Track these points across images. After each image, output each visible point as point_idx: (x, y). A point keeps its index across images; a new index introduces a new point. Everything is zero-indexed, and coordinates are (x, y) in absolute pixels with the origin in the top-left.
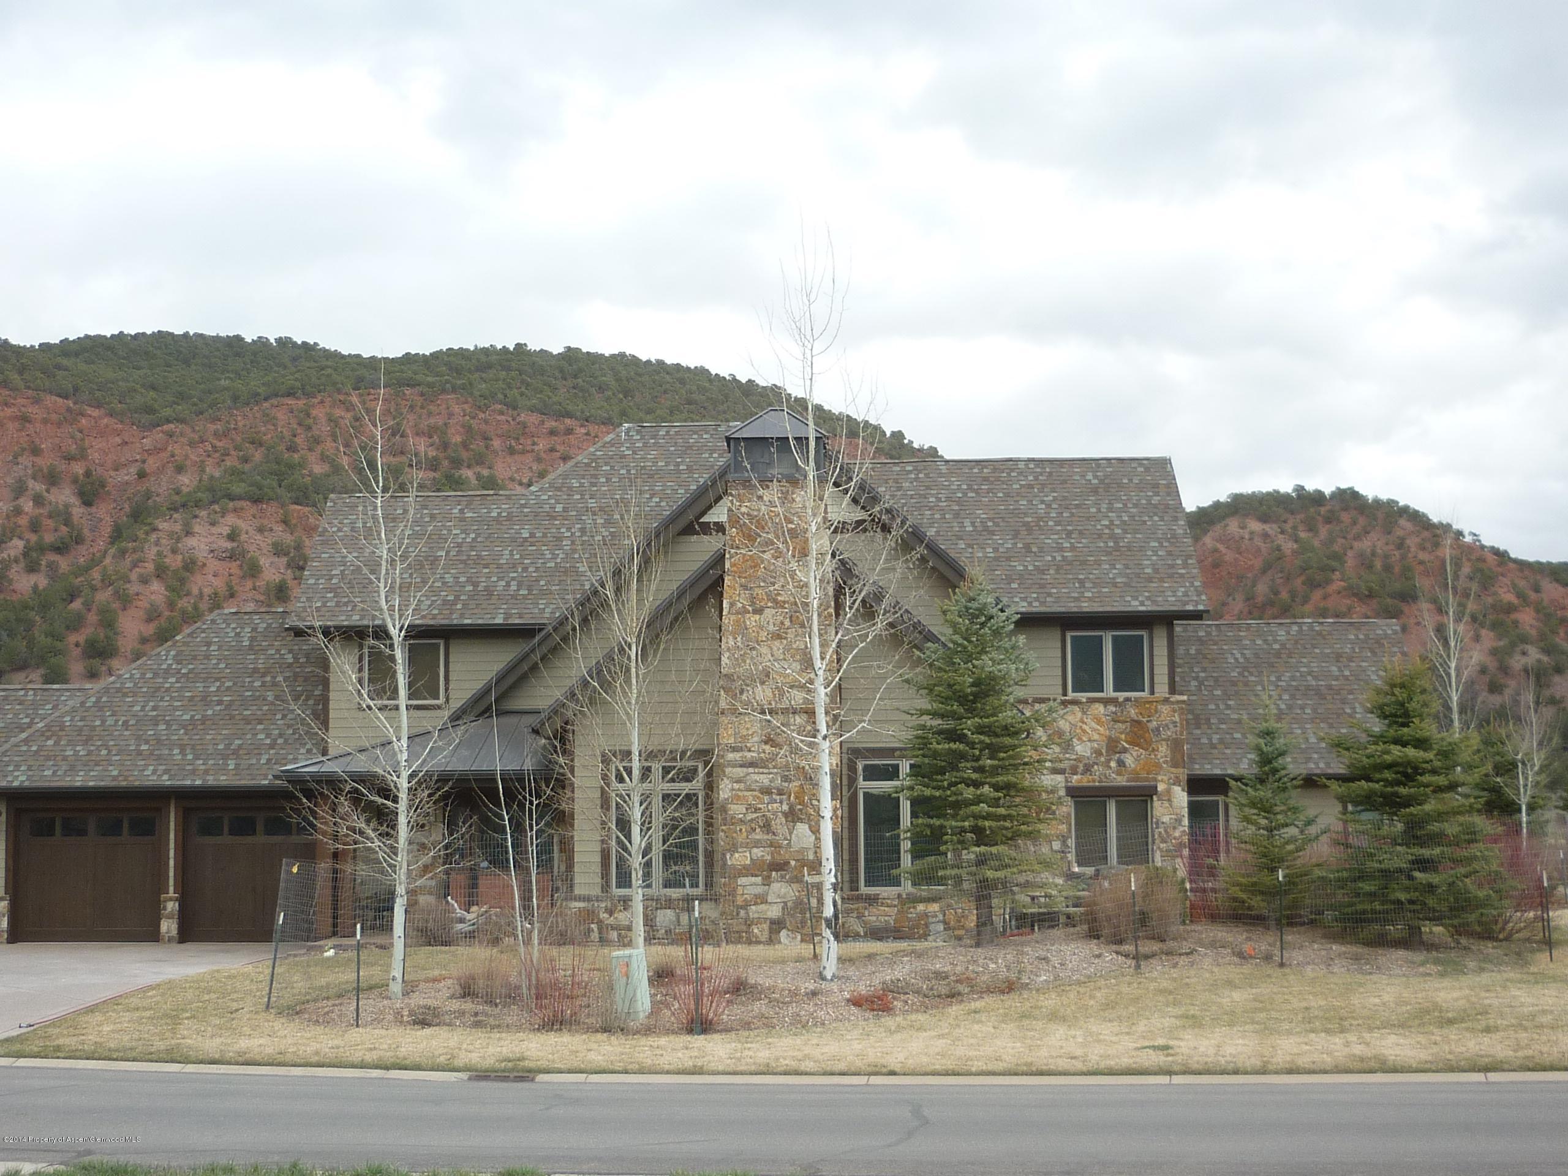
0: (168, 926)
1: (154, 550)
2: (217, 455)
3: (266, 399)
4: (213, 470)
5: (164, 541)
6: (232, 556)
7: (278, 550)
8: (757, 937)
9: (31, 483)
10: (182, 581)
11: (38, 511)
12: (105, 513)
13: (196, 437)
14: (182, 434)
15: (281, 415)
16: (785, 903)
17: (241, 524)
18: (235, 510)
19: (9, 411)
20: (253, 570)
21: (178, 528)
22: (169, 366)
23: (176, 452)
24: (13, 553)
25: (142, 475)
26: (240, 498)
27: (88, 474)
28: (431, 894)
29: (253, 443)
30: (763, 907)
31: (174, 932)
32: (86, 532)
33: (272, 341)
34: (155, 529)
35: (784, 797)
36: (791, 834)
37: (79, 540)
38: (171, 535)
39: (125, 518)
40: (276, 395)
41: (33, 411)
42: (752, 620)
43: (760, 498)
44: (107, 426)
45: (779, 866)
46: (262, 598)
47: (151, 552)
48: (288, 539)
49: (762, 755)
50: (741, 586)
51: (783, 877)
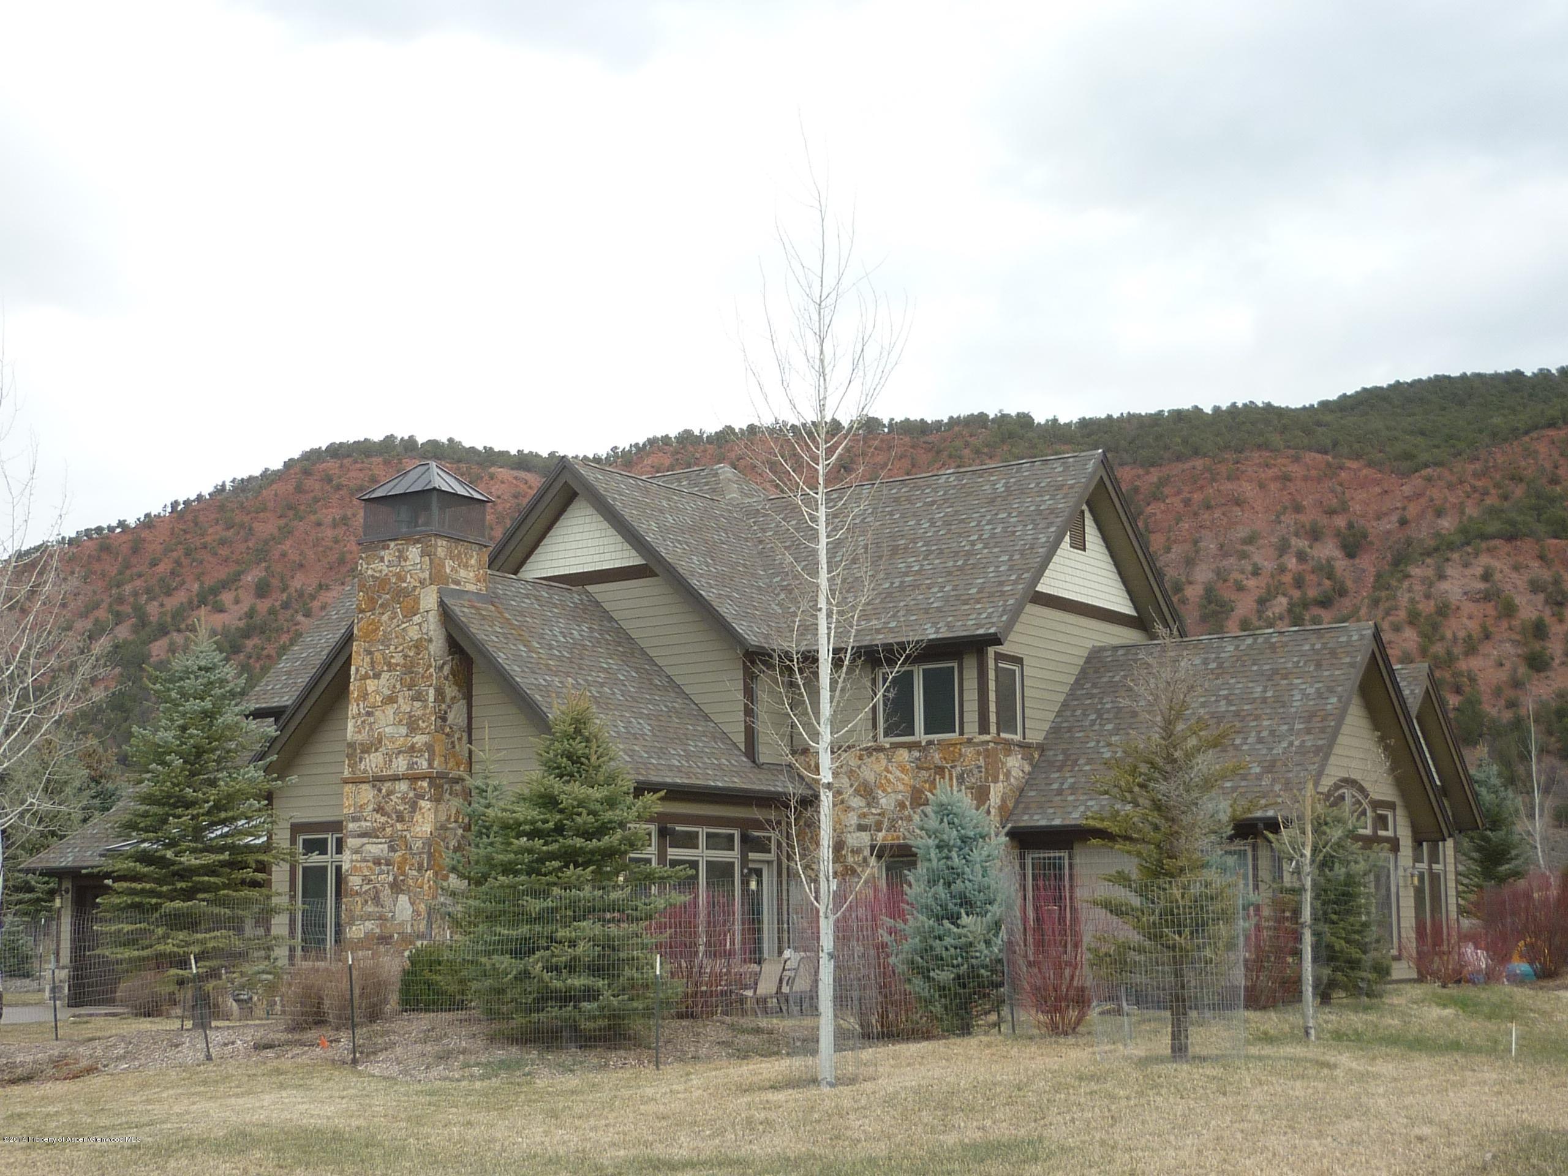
1: (1407, 595)
2: (1476, 495)
3: (1526, 433)
4: (1471, 511)
5: (1417, 588)
6: (1487, 597)
7: (1535, 587)
9: (1294, 541)
10: (1435, 627)
11: (1300, 567)
12: (1367, 563)
13: (1454, 479)
14: (1439, 478)
15: (1542, 448)
17: (1496, 564)
18: (1488, 550)
19: (1270, 472)
20: (1509, 610)
21: (1430, 572)
22: (1444, 409)
23: (1435, 497)
24: (1277, 610)
25: (1403, 522)
26: (1493, 537)
27: (1350, 526)
29: (1512, 479)
32: (1349, 584)
33: (1554, 371)
34: (1408, 576)
35: (389, 868)
36: (394, 905)
37: (1342, 592)
38: (1424, 580)
39: (1387, 567)
40: (1536, 428)
41: (1295, 469)
42: (371, 686)
43: (382, 558)
44: (1366, 477)
45: (385, 940)
46: (1518, 637)
47: (1404, 599)
48: (1546, 575)
49: (374, 824)
50: (365, 650)
51: (387, 951)
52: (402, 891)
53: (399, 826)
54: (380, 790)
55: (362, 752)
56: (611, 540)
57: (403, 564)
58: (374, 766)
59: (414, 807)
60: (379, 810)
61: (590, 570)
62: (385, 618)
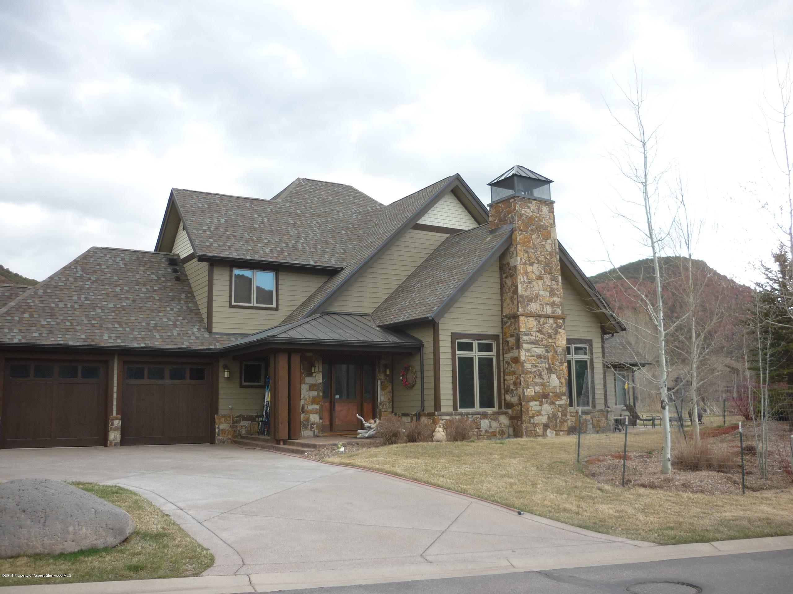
0: (114, 436)
8: (538, 433)
16: (548, 415)
28: (316, 413)
30: (540, 417)
31: (118, 439)
35: (546, 360)
36: (549, 379)
42: (529, 269)
43: (529, 208)
45: (546, 396)
49: (537, 338)
50: (524, 251)
51: (547, 401)
52: (553, 372)
53: (550, 340)
54: (539, 322)
55: (528, 301)
56: (464, 217)
57: (540, 213)
58: (535, 309)
59: (556, 332)
60: (540, 331)
61: (452, 227)
62: (534, 237)
